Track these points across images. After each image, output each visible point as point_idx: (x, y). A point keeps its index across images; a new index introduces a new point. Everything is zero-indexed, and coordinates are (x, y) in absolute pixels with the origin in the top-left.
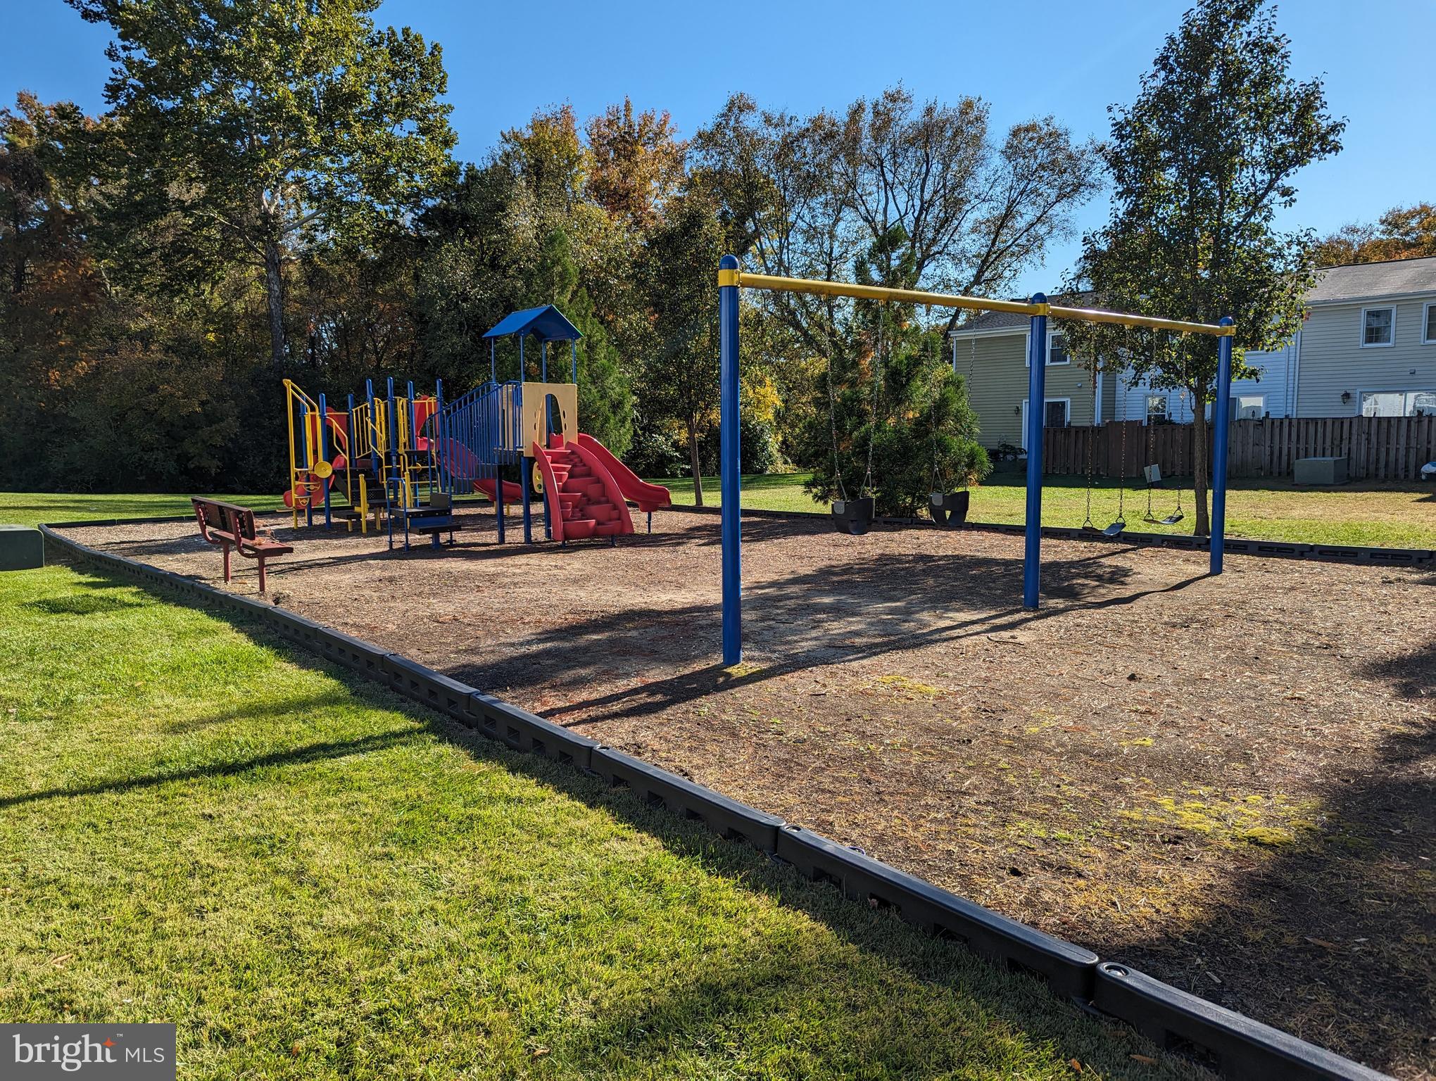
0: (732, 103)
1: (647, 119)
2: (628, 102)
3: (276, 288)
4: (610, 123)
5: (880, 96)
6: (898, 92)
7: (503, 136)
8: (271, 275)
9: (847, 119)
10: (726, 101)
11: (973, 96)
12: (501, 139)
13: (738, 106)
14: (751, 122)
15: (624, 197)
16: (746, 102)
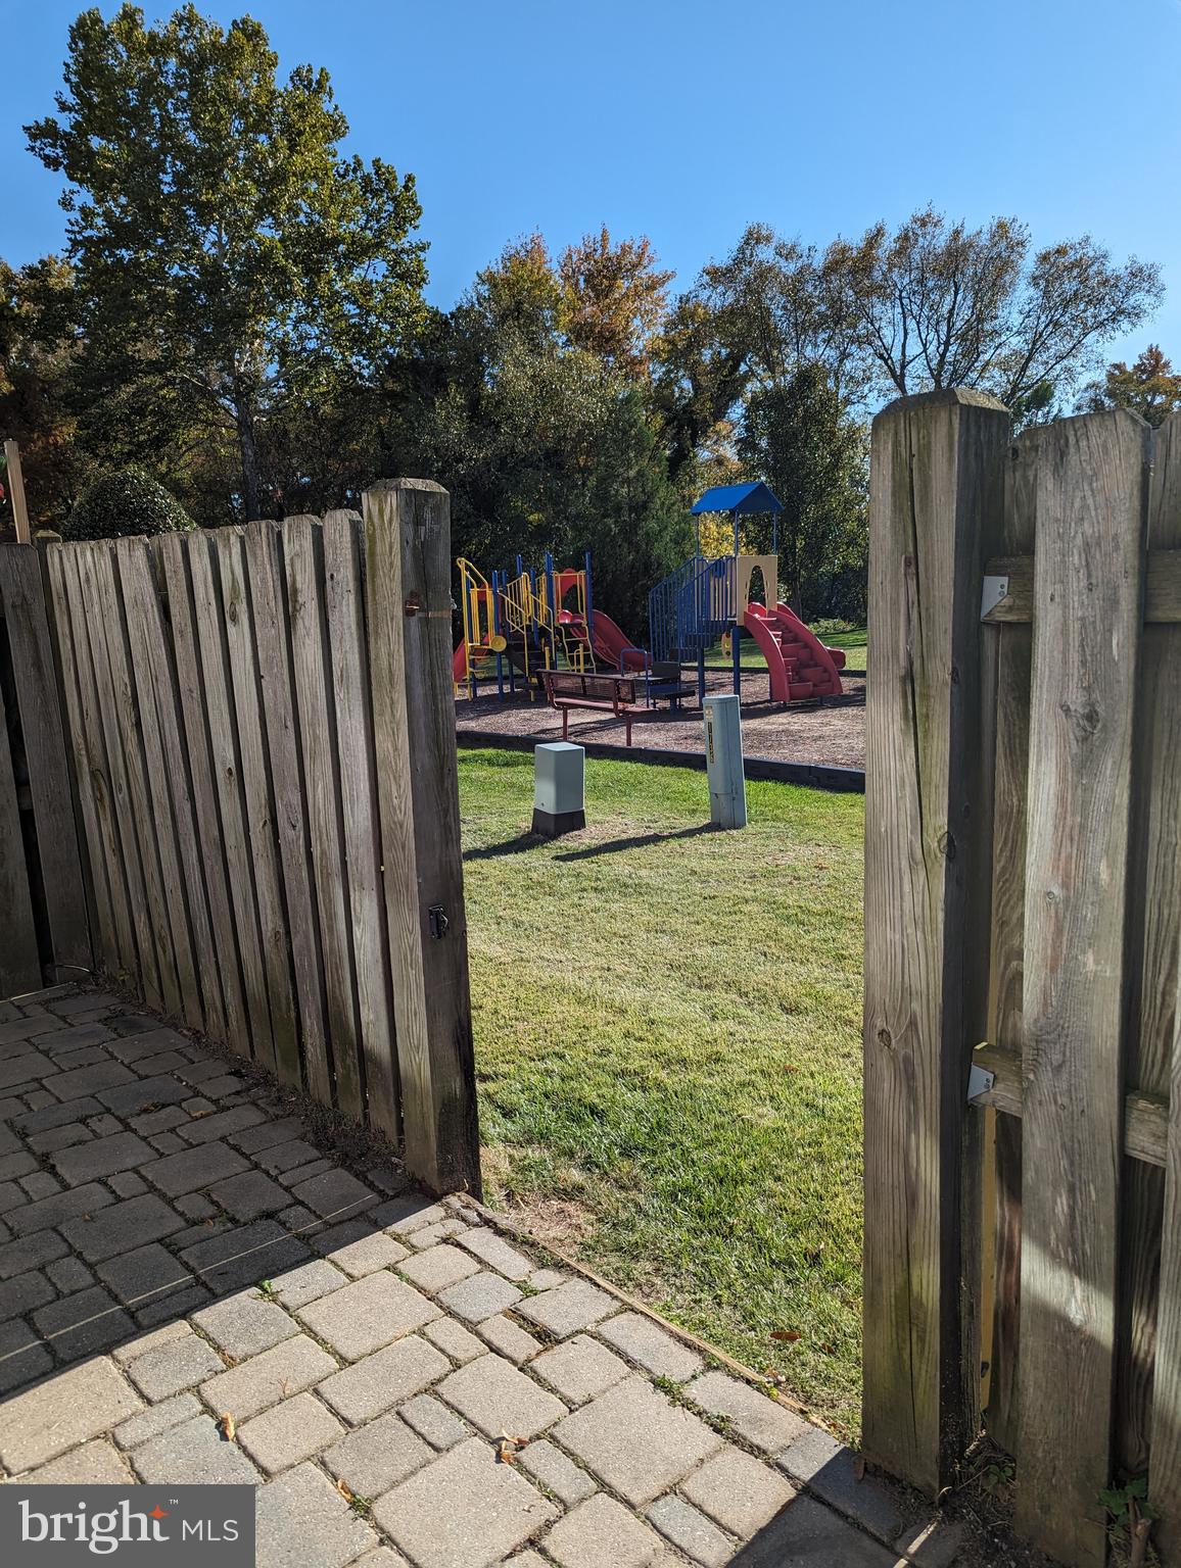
0: (750, 233)
1: (625, 250)
2: (604, 231)
3: (250, 453)
4: (588, 256)
5: (906, 221)
6: (929, 216)
7: (480, 277)
8: (244, 438)
9: (862, 245)
10: (742, 232)
11: (1007, 216)
12: (477, 280)
13: (754, 238)
14: (765, 254)
15: (608, 340)
16: (764, 233)
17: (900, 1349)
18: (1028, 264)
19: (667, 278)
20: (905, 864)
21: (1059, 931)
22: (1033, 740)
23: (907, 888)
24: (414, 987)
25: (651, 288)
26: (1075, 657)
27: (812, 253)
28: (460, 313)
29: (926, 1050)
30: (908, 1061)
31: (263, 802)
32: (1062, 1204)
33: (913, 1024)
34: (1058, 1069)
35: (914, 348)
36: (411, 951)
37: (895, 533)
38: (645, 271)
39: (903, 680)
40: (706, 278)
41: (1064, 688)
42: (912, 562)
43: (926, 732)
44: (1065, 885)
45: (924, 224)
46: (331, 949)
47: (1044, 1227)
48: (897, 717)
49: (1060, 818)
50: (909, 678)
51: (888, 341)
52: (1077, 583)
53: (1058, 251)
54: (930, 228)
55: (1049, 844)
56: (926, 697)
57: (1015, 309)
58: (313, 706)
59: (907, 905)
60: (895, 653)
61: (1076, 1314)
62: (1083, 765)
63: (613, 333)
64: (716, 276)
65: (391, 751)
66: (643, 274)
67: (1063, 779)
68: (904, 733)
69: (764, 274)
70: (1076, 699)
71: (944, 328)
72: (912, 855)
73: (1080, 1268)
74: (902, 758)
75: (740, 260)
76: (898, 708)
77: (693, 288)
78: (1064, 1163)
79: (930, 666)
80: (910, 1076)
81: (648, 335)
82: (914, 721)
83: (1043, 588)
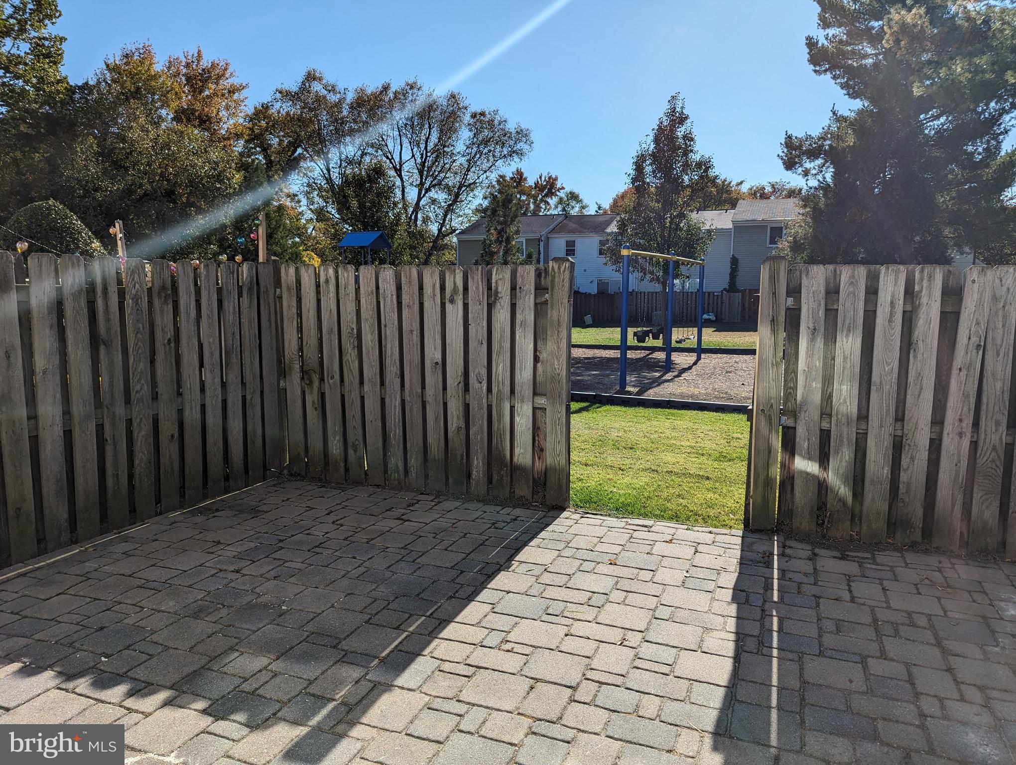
0: (309, 73)
1: (214, 65)
2: (200, 51)
4: (188, 65)
5: (402, 84)
6: (415, 84)
7: (107, 66)
10: (305, 72)
11: (455, 91)
12: (104, 67)
13: (311, 77)
14: (317, 87)
15: (205, 122)
16: (317, 75)
17: (764, 493)
18: (467, 118)
19: (242, 88)
20: (770, 366)
21: (806, 379)
22: (801, 335)
23: (771, 372)
24: (559, 432)
25: (232, 92)
26: (811, 316)
27: (347, 92)
28: (85, 88)
29: (775, 411)
30: (770, 416)
31: (460, 374)
32: (806, 444)
33: (772, 406)
34: (805, 412)
35: (406, 155)
36: (559, 420)
37: (769, 287)
38: (227, 81)
39: (771, 321)
40: (278, 95)
41: (808, 323)
42: (774, 294)
43: (777, 334)
44: (808, 368)
45: (412, 88)
46: (498, 429)
47: (801, 451)
48: (769, 330)
49: (807, 352)
50: (773, 320)
51: (391, 148)
52: (812, 300)
53: (480, 114)
54: (415, 91)
55: (804, 358)
56: (777, 325)
57: (461, 142)
58: (501, 335)
59: (771, 376)
60: (769, 315)
61: (809, 470)
62: (813, 339)
63: (209, 118)
64: (286, 95)
65: (556, 349)
66: (226, 83)
67: (808, 343)
68: (771, 334)
69: (319, 99)
70: (811, 325)
71: (422, 146)
72: (772, 364)
73: (810, 459)
74: (770, 340)
75: (304, 88)
76: (769, 328)
77: (270, 100)
78: (807, 434)
79: (779, 318)
80: (770, 419)
81: (231, 122)
82: (774, 331)
83: (803, 301)
